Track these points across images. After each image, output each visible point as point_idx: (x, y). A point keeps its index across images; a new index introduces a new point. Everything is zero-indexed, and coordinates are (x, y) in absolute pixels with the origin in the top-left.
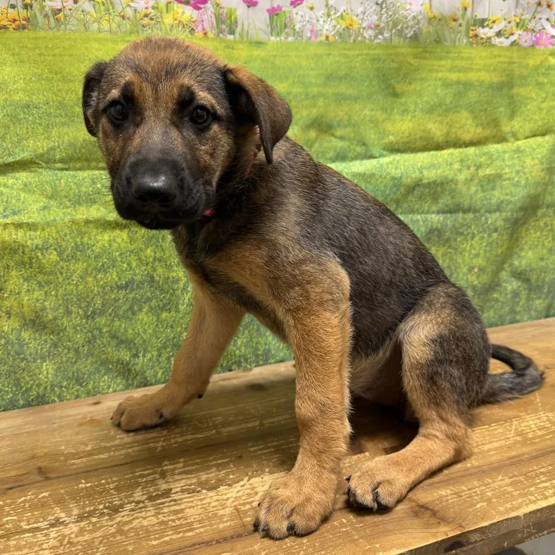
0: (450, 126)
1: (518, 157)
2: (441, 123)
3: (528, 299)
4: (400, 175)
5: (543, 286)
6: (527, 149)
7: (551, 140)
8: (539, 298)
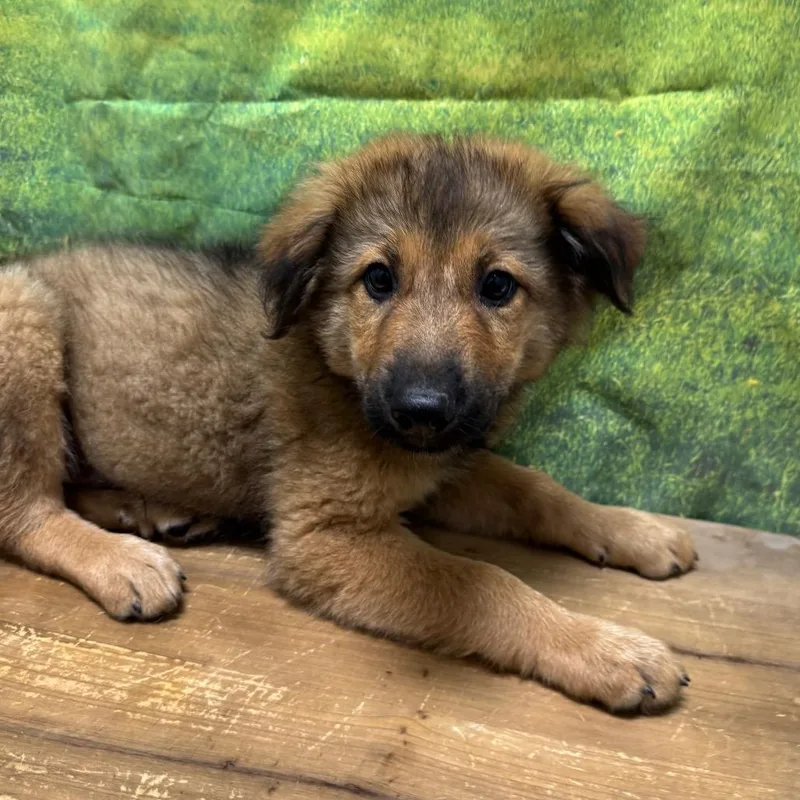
0: (437, 47)
1: (621, 136)
2: (414, 37)
3: (649, 465)
4: (317, 143)
5: (690, 447)
6: (648, 120)
7: (720, 102)
8: (677, 471)
